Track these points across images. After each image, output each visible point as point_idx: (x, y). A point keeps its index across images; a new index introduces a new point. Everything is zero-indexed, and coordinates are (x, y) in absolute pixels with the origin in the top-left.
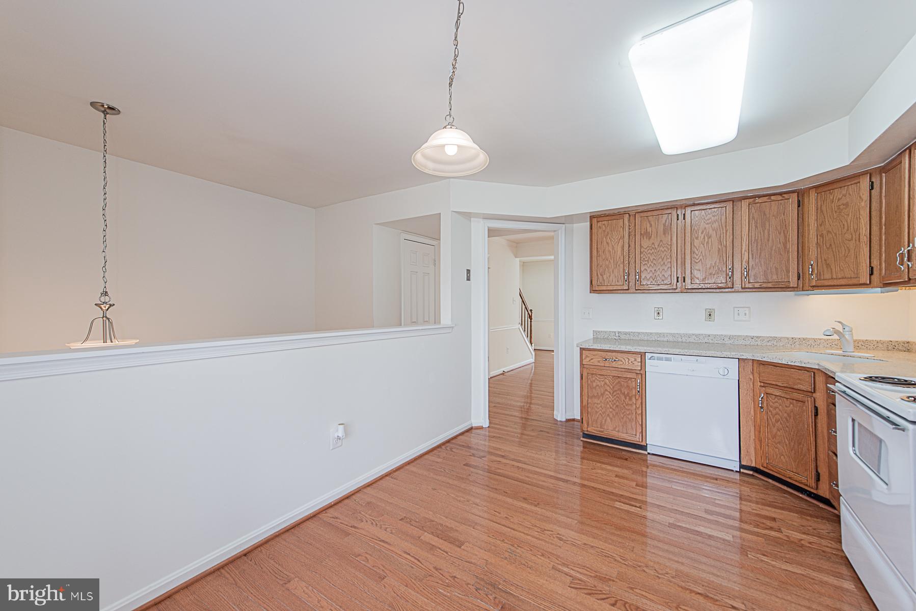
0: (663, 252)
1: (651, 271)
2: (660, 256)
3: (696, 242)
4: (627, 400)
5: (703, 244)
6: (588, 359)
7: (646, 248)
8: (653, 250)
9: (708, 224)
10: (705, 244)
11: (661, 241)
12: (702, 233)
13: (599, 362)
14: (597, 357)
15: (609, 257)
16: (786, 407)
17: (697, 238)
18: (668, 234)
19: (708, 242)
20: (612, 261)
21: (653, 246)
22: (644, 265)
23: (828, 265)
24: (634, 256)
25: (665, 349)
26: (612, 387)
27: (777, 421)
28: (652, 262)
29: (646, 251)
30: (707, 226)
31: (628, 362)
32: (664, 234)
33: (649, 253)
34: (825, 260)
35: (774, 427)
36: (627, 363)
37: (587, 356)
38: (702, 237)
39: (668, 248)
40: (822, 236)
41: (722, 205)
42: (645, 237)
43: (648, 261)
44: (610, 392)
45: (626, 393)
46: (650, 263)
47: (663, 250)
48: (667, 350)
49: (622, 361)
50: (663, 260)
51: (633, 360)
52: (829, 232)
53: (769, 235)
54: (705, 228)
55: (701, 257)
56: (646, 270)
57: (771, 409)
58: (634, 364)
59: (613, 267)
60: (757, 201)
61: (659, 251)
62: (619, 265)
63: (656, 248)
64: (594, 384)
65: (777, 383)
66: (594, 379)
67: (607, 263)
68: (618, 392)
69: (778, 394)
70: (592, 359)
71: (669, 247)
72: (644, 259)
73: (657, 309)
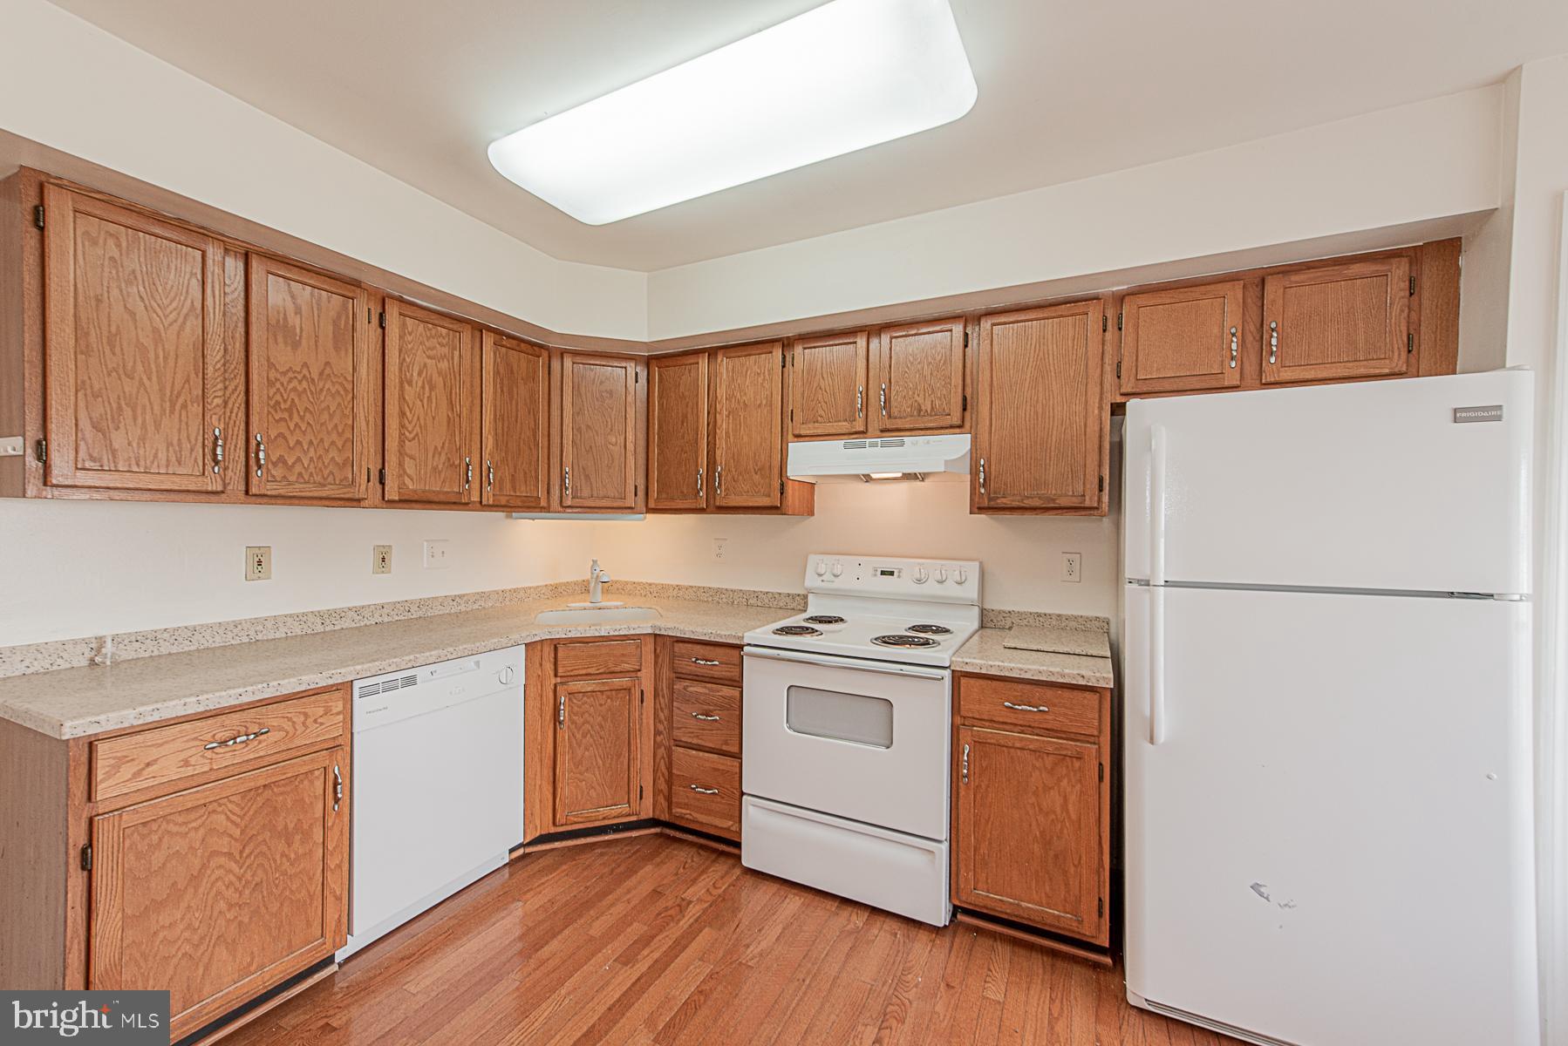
0: (333, 396)
1: (298, 442)
2: (323, 405)
3: (410, 393)
4: (296, 844)
5: (421, 401)
6: (127, 771)
7: (284, 373)
8: (305, 384)
9: (429, 357)
10: (425, 401)
11: (327, 363)
12: (420, 374)
13: (186, 763)
14: (178, 745)
15: (140, 368)
16: (601, 705)
17: (410, 384)
18: (347, 351)
19: (429, 398)
20: (156, 387)
21: (305, 371)
22: (277, 421)
23: (587, 477)
24: (242, 388)
25: (407, 658)
26: (237, 832)
27: (584, 736)
28: (302, 418)
29: (282, 379)
30: (429, 361)
31: (304, 723)
32: (337, 349)
33: (294, 389)
34: (584, 469)
35: (580, 746)
36: (300, 729)
37: (123, 760)
38: (420, 384)
39: (345, 389)
40: (579, 430)
41: (456, 326)
42: (280, 339)
43: (289, 410)
44: (230, 855)
45: (291, 826)
46: (296, 418)
47: (333, 391)
48: (412, 657)
49: (280, 729)
50: (331, 416)
51: (321, 711)
52: (588, 427)
53: (517, 411)
54: (425, 366)
55: (418, 428)
56: (285, 438)
57: (575, 718)
58: (322, 724)
59: (157, 408)
60: (504, 343)
61: (322, 390)
62: (184, 406)
63: (313, 380)
64: (158, 858)
65: (590, 671)
66: (155, 838)
67: (129, 387)
68: (260, 838)
69: (589, 689)
70: (148, 765)
71: (349, 387)
72: (278, 403)
73: (257, 551)
